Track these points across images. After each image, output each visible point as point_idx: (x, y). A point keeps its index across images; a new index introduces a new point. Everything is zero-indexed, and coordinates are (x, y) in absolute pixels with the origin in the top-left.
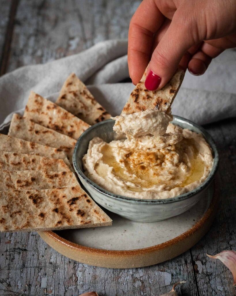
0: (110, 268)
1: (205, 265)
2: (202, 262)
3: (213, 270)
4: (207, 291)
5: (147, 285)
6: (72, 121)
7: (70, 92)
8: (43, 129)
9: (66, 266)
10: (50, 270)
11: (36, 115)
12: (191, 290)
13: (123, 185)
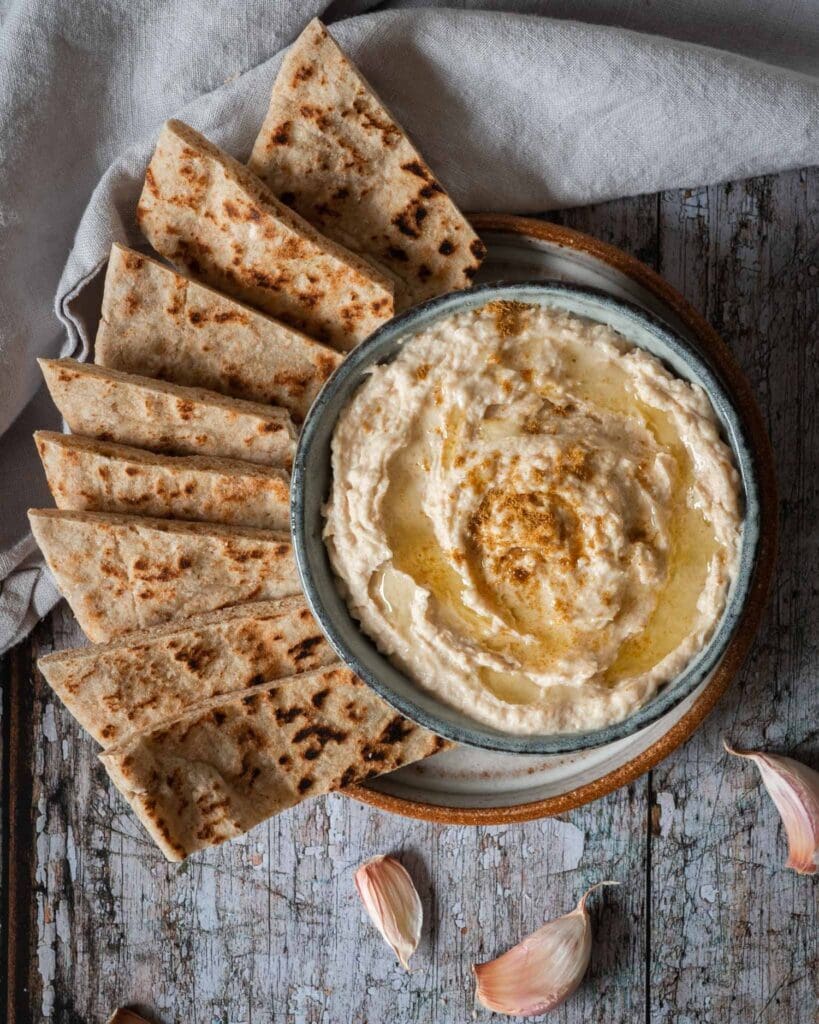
1: (684, 808)
2: (676, 800)
3: (701, 828)
4: (673, 899)
5: (516, 864)
6: (314, 263)
7: (306, 114)
8: (218, 304)
11: (189, 213)
12: (631, 891)
13: (467, 669)
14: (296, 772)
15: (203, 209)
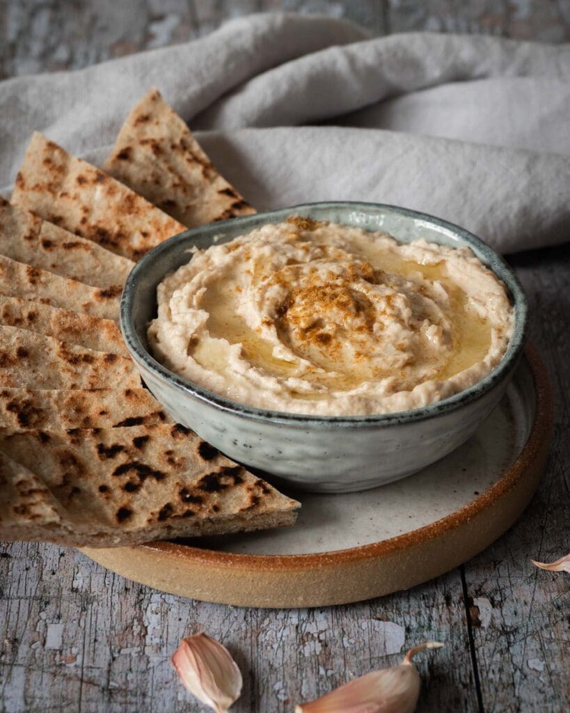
0: (236, 607)
1: (501, 607)
2: (493, 602)
3: (521, 620)
4: (501, 670)
5: (338, 652)
6: (146, 220)
7: (144, 142)
8: (66, 237)
9: (115, 599)
10: (71, 605)
11: (48, 198)
12: (457, 666)
13: (279, 387)
14: (115, 501)
15: (59, 194)
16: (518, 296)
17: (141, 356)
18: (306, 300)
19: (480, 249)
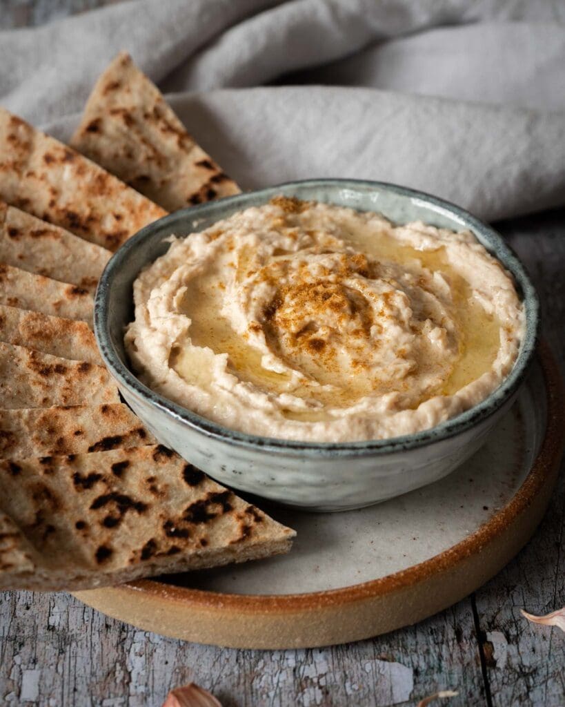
0: (227, 648)
1: (517, 643)
2: (508, 636)
3: (540, 658)
5: (341, 701)
6: (119, 201)
7: (114, 112)
8: (33, 223)
9: (96, 638)
10: (47, 647)
11: (13, 178)
13: (270, 406)
14: (94, 539)
15: (25, 173)
16: (528, 289)
17: (119, 372)
18: (296, 300)
19: (484, 233)
